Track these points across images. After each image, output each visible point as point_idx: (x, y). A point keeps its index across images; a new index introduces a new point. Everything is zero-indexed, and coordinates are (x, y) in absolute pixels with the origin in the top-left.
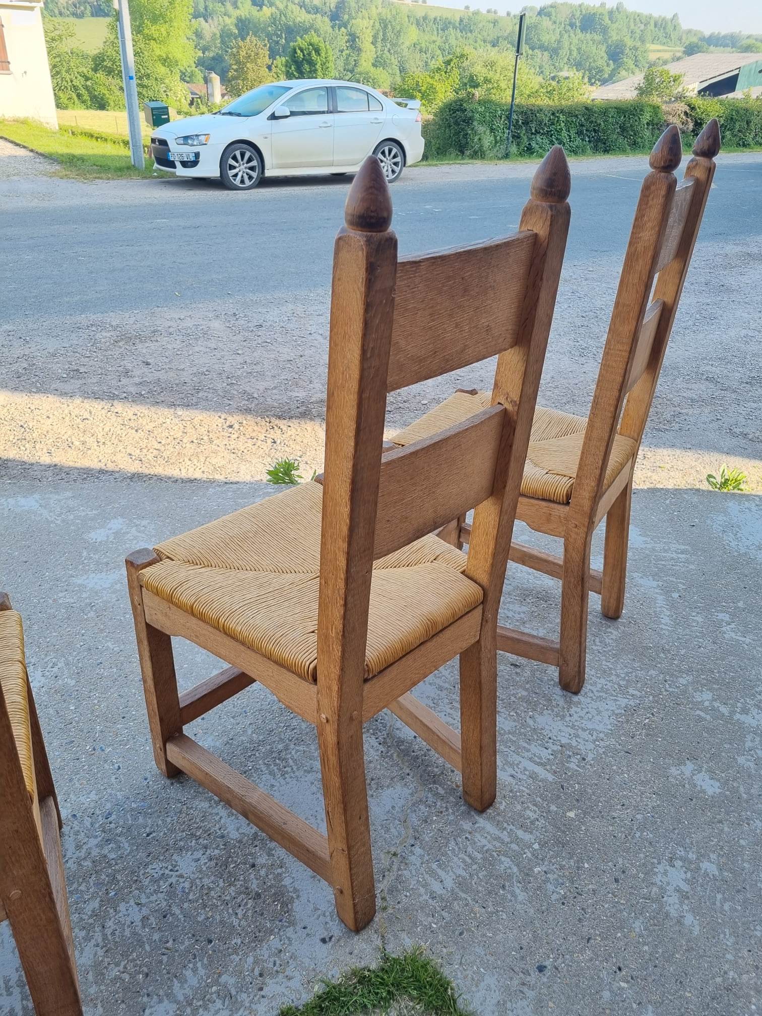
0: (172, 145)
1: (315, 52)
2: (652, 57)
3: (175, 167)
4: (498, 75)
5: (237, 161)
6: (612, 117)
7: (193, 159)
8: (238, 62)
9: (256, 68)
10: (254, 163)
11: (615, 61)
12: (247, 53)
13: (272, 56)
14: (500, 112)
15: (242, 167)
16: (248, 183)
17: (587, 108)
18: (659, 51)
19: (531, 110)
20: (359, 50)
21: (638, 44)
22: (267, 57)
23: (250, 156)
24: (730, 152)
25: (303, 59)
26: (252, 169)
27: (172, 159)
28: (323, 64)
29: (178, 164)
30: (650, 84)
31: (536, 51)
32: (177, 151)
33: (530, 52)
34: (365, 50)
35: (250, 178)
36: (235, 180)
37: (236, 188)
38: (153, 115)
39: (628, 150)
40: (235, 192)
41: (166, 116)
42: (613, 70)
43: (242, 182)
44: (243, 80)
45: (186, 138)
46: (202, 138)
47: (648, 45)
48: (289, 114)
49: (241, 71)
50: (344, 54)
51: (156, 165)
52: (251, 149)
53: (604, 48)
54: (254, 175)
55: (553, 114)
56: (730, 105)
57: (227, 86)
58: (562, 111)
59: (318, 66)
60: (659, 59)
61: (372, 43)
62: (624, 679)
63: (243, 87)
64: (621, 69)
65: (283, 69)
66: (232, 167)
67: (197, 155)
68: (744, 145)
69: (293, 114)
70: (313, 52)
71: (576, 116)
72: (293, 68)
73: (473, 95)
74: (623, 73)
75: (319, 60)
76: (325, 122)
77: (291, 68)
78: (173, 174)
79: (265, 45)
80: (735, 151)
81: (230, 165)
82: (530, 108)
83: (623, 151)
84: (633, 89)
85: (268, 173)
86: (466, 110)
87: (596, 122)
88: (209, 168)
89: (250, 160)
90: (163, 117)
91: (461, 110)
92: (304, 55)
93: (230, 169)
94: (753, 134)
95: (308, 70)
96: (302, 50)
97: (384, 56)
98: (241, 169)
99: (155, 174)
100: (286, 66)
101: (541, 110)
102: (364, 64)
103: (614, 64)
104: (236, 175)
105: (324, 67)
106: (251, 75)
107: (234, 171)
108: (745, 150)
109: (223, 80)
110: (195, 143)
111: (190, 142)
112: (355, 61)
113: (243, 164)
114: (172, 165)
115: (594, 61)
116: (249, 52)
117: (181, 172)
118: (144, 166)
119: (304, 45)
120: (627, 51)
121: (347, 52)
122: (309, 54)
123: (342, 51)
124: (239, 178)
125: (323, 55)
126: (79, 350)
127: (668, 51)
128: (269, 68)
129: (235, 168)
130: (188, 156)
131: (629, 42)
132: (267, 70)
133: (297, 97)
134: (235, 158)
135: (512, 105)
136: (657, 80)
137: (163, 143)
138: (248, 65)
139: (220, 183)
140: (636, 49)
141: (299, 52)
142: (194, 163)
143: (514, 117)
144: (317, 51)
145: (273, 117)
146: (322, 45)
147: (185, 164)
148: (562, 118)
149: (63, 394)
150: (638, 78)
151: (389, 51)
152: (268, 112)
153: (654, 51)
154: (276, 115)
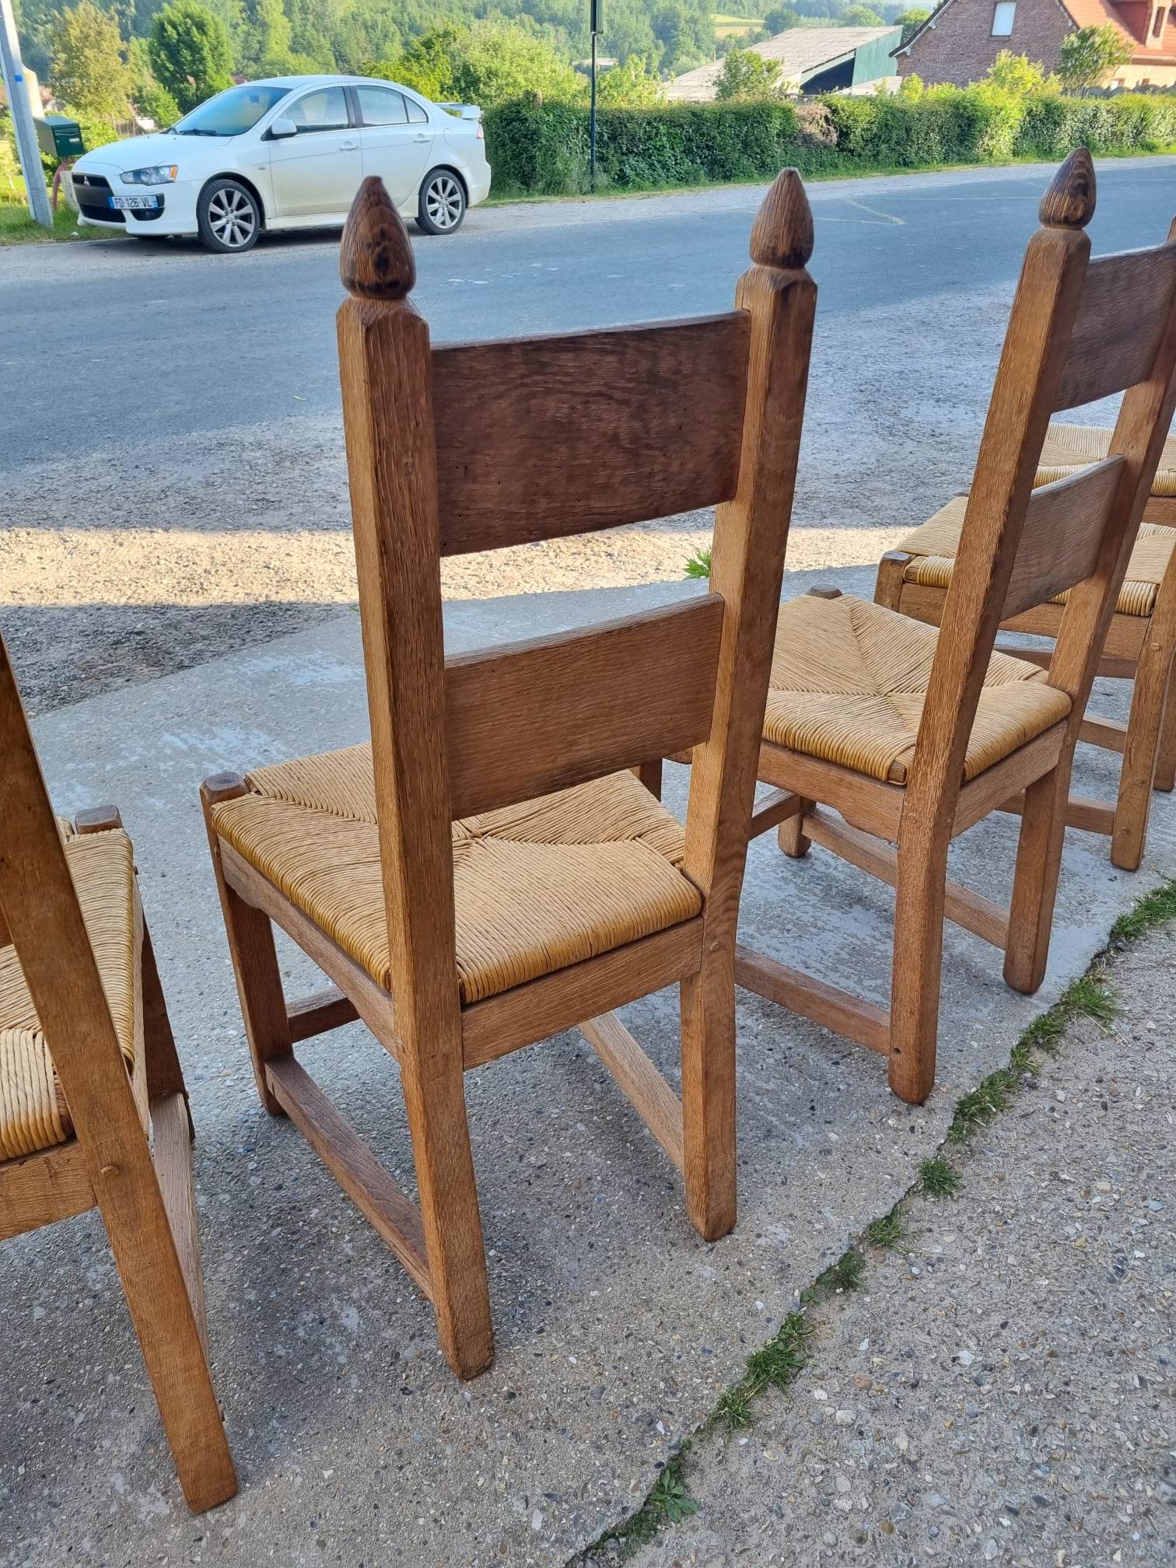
0: (116, 185)
1: (198, 28)
2: (720, 34)
3: (122, 219)
5: (221, 207)
6: (730, 126)
7: (153, 205)
8: (67, 48)
9: (100, 57)
10: (248, 209)
11: (665, 40)
12: (81, 32)
13: (125, 37)
14: (575, 122)
15: (231, 216)
16: (242, 241)
17: (694, 114)
18: (728, 25)
19: (619, 118)
20: (264, 26)
21: (697, 14)
22: (118, 38)
23: (241, 198)
24: (890, 174)
25: (179, 41)
26: (246, 218)
27: (117, 207)
28: (214, 49)
29: (128, 215)
30: (734, 76)
31: (546, 25)
32: (123, 193)
33: (537, 27)
34: (273, 24)
35: (244, 232)
36: (221, 237)
37: (221, 250)
38: (56, 138)
39: (756, 176)
40: (225, 255)
41: (77, 140)
42: (666, 54)
43: (233, 239)
44: (81, 77)
45: (137, 174)
46: (165, 172)
47: (712, 16)
48: (295, 130)
49: (75, 67)
50: (239, 31)
51: (82, 219)
52: (241, 187)
53: (647, 20)
54: (250, 227)
55: (649, 123)
57: (54, 87)
58: (661, 119)
59: (206, 53)
60: (730, 36)
61: (284, 13)
63: (82, 90)
64: (678, 53)
65: (146, 58)
66: (216, 217)
67: (160, 199)
68: (906, 164)
69: (302, 130)
70: (194, 28)
71: (681, 126)
72: (163, 56)
73: (535, 96)
74: (684, 59)
75: (205, 42)
76: (348, 143)
77: (159, 56)
78: (123, 232)
79: (112, 19)
80: (896, 173)
81: (212, 214)
82: (617, 114)
83: (750, 177)
84: (710, 84)
85: (273, 224)
86: (526, 119)
87: (709, 134)
88: (180, 220)
89: (241, 205)
90: (72, 140)
91: (519, 119)
92: (179, 34)
93: (213, 221)
94: (915, 147)
95: (189, 58)
96: (174, 26)
97: (307, 34)
98: (228, 220)
99: (75, 233)
100: (151, 52)
101: (632, 118)
102: (276, 48)
103: (665, 45)
104: (222, 230)
105: (216, 53)
106: (94, 70)
107: (219, 223)
108: (908, 170)
109: (42, 79)
110: (153, 180)
111: (144, 178)
112: (259, 42)
113: (232, 211)
114: (118, 216)
115: (636, 40)
116: (85, 30)
117: (134, 227)
118: (52, 221)
119: (177, 17)
120: (682, 24)
121: (245, 28)
122: (188, 32)
123: (235, 26)
124: (227, 233)
125: (211, 33)
126: (238, 475)
127: (741, 25)
128: (123, 56)
129: (219, 217)
130: (145, 202)
131: (684, 12)
132: (120, 60)
133: (296, 107)
134: (218, 202)
135: (592, 111)
136: (744, 69)
137: (100, 182)
138: (88, 52)
139: (199, 244)
140: (695, 21)
141: (169, 28)
142: (156, 213)
143: (597, 128)
144: (201, 27)
145: (270, 136)
146: (207, 17)
147: (139, 215)
148: (663, 129)
149: (275, 529)
150: (716, 68)
151: (313, 26)
152: (261, 128)
153: (721, 25)
154: (274, 132)
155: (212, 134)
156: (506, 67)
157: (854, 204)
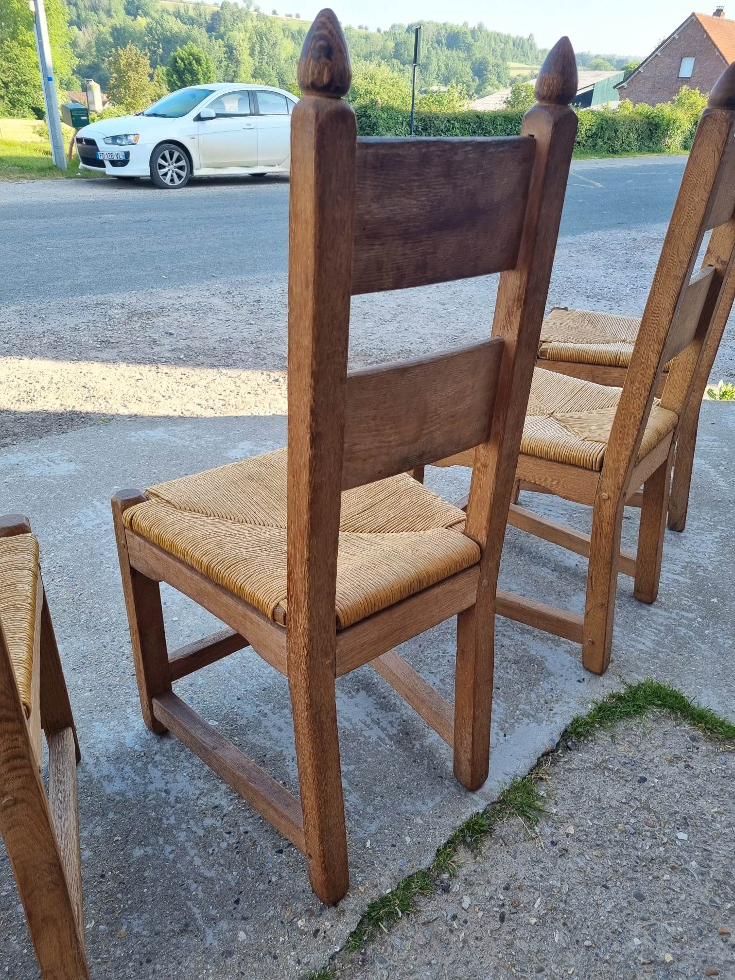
0: (101, 145)
1: (196, 62)
2: (513, 74)
3: (104, 166)
4: (378, 87)
5: (166, 161)
6: (500, 125)
7: (122, 158)
8: (118, 71)
9: (137, 76)
10: (183, 163)
11: (479, 77)
12: (127, 62)
13: (153, 65)
14: (401, 119)
15: (171, 166)
16: (177, 182)
17: (478, 117)
18: (518, 68)
19: (429, 117)
20: (238, 62)
21: (500, 62)
22: (148, 66)
23: (179, 156)
24: (603, 157)
25: (184, 69)
26: (181, 168)
27: (101, 158)
28: (205, 74)
29: (107, 164)
30: (517, 98)
31: (407, 66)
32: (105, 150)
33: (402, 67)
34: (243, 61)
35: (179, 177)
36: (165, 179)
37: (165, 187)
40: (166, 190)
41: (85, 118)
42: (479, 85)
43: (172, 181)
44: (125, 88)
45: (114, 138)
46: (131, 138)
47: (508, 63)
48: (214, 115)
49: (122, 81)
50: (222, 65)
51: (81, 165)
52: (180, 149)
53: (469, 64)
54: (183, 174)
55: (448, 121)
56: (600, 115)
57: (109, 93)
58: (456, 119)
59: (200, 76)
60: (519, 75)
61: (250, 55)
62: (710, 521)
63: (125, 95)
64: (486, 84)
65: (165, 78)
66: (162, 167)
67: (127, 154)
68: (614, 152)
69: (218, 116)
70: (194, 62)
71: (469, 123)
72: (175, 77)
73: (376, 102)
74: (489, 88)
75: (200, 70)
76: (249, 125)
77: (172, 77)
78: (104, 174)
79: (146, 54)
80: (606, 157)
81: (160, 165)
82: (428, 115)
84: (502, 102)
85: (198, 172)
86: (370, 116)
87: (486, 129)
88: (139, 167)
89: (178, 160)
90: (82, 118)
91: (366, 116)
92: (185, 65)
93: (160, 169)
94: (620, 142)
95: (190, 79)
96: (183, 60)
97: (263, 67)
98: (170, 169)
99: (79, 174)
100: (168, 75)
101: (438, 117)
102: (244, 75)
103: (479, 79)
104: (165, 174)
105: (206, 77)
106: (133, 84)
107: (164, 171)
108: (615, 156)
109: (103, 89)
110: (124, 143)
111: (118, 141)
112: (234, 71)
113: (172, 163)
114: (101, 164)
115: (461, 76)
116: (129, 60)
117: (111, 171)
118: (66, 166)
119: (185, 55)
120: (490, 68)
121: (226, 63)
122: (190, 64)
123: (221, 62)
124: (169, 177)
125: (204, 64)
126: (99, 324)
128: (151, 76)
129: (164, 167)
130: (118, 155)
131: (492, 60)
132: (149, 79)
134: (164, 158)
135: (412, 112)
136: (523, 94)
137: (91, 142)
138: (130, 73)
139: (151, 182)
140: (498, 66)
141: (180, 61)
142: (124, 162)
143: (415, 123)
144: (198, 61)
145: (199, 118)
146: (202, 56)
147: (114, 163)
148: (457, 125)
149: (105, 361)
150: (505, 93)
151: (267, 63)
152: (194, 113)
153: (514, 68)
154: (202, 116)
155: (164, 116)
156: (377, 90)
157: (575, 175)
